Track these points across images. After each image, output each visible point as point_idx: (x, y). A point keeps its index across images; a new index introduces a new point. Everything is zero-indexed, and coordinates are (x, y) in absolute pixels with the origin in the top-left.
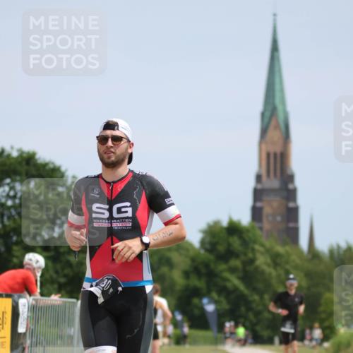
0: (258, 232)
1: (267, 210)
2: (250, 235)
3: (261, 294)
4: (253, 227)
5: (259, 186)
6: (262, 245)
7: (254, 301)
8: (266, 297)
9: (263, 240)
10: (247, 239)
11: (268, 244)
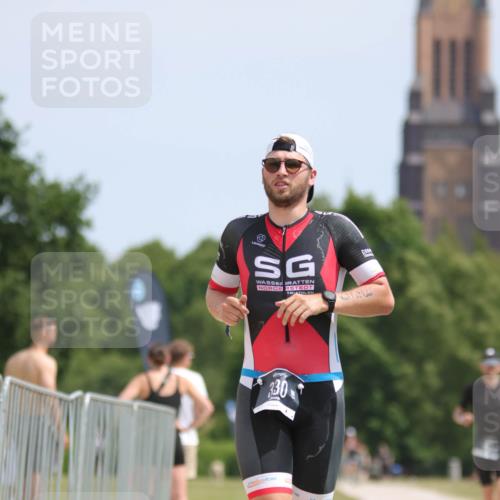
0: (414, 223)
1: (434, 172)
2: (396, 229)
3: (419, 362)
4: (402, 212)
5: (416, 118)
6: (423, 252)
7: (403, 377)
8: (431, 368)
9: (425, 241)
10: (388, 238)
11: (435, 250)
